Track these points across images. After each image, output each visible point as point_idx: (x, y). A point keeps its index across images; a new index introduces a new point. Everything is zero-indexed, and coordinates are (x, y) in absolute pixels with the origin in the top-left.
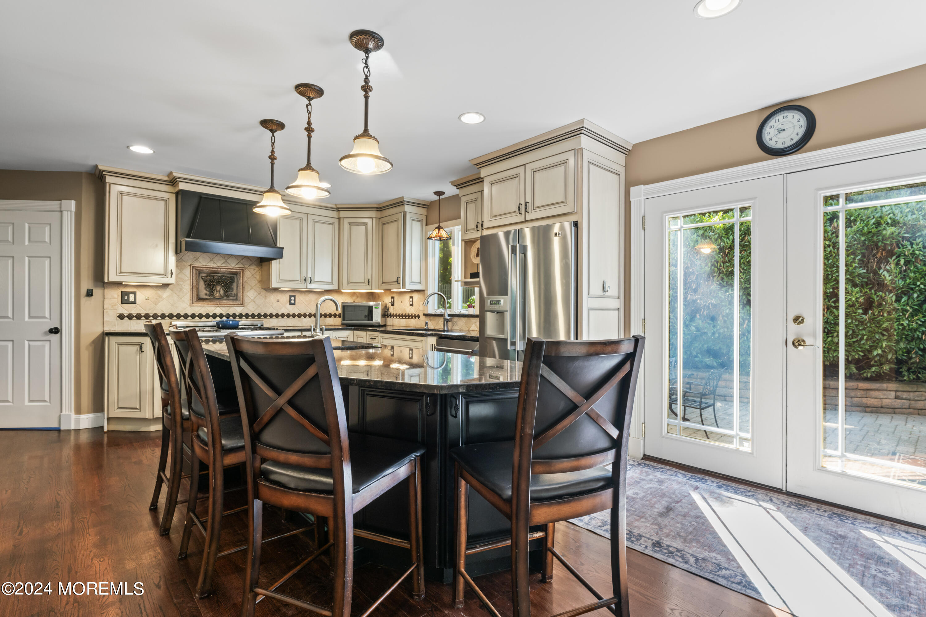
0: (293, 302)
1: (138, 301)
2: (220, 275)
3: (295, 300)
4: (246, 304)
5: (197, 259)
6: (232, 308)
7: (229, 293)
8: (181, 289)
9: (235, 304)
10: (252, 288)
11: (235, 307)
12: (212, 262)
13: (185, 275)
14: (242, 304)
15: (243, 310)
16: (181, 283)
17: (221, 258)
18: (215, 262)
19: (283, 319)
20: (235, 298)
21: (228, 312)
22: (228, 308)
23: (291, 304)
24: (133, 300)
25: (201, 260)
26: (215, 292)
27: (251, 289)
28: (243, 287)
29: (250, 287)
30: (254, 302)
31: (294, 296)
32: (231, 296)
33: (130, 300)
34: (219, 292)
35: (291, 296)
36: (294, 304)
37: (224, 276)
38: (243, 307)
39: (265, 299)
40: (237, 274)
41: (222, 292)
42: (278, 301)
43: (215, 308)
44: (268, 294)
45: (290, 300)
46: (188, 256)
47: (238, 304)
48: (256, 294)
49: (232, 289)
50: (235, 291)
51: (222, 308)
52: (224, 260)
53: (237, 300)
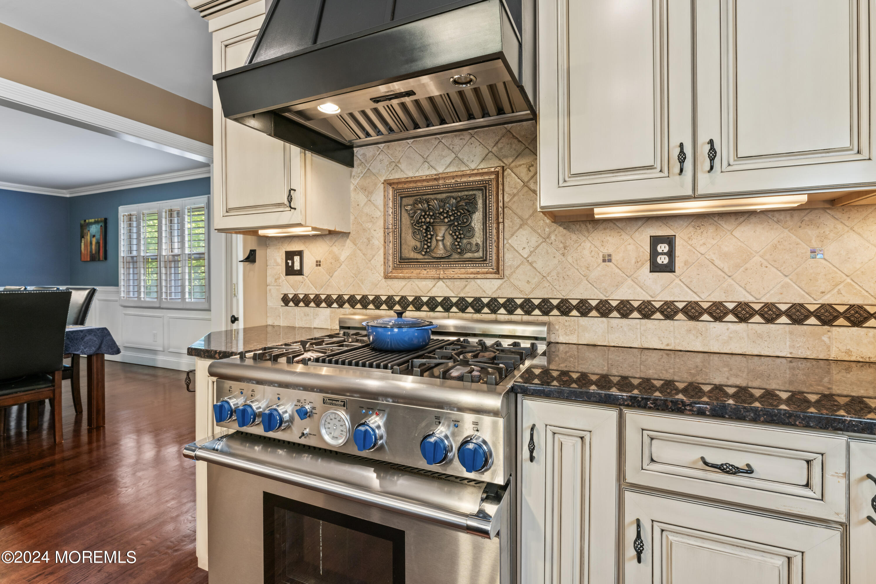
0: (663, 260)
1: (306, 270)
2: (444, 195)
3: (671, 254)
4: (507, 273)
5: (396, 165)
6: (473, 282)
7: (465, 241)
8: (369, 240)
9: (478, 273)
10: (523, 223)
11: (478, 281)
12: (426, 165)
13: (377, 207)
14: (497, 272)
15: (499, 288)
16: (369, 225)
17: (447, 151)
18: (431, 163)
19: (625, 321)
20: (480, 254)
21: (462, 295)
22: (464, 282)
23: (655, 268)
24: (299, 268)
25: (403, 166)
26: (434, 242)
27: (521, 227)
28: (498, 223)
29: (518, 221)
30: (531, 264)
31: (670, 241)
32: (470, 251)
33: (295, 269)
34: (443, 240)
35: (655, 241)
36: (669, 268)
37: (451, 197)
38: (500, 282)
39: (563, 255)
40: (483, 187)
41: (449, 241)
42: (607, 259)
43: (434, 281)
44: (574, 237)
45: (654, 254)
46: (381, 161)
47: (487, 273)
48: (534, 240)
49: (471, 230)
50: (478, 238)
51: (449, 282)
52: (453, 156)
53: (484, 260)
